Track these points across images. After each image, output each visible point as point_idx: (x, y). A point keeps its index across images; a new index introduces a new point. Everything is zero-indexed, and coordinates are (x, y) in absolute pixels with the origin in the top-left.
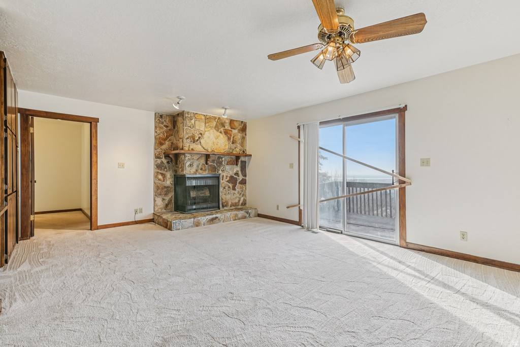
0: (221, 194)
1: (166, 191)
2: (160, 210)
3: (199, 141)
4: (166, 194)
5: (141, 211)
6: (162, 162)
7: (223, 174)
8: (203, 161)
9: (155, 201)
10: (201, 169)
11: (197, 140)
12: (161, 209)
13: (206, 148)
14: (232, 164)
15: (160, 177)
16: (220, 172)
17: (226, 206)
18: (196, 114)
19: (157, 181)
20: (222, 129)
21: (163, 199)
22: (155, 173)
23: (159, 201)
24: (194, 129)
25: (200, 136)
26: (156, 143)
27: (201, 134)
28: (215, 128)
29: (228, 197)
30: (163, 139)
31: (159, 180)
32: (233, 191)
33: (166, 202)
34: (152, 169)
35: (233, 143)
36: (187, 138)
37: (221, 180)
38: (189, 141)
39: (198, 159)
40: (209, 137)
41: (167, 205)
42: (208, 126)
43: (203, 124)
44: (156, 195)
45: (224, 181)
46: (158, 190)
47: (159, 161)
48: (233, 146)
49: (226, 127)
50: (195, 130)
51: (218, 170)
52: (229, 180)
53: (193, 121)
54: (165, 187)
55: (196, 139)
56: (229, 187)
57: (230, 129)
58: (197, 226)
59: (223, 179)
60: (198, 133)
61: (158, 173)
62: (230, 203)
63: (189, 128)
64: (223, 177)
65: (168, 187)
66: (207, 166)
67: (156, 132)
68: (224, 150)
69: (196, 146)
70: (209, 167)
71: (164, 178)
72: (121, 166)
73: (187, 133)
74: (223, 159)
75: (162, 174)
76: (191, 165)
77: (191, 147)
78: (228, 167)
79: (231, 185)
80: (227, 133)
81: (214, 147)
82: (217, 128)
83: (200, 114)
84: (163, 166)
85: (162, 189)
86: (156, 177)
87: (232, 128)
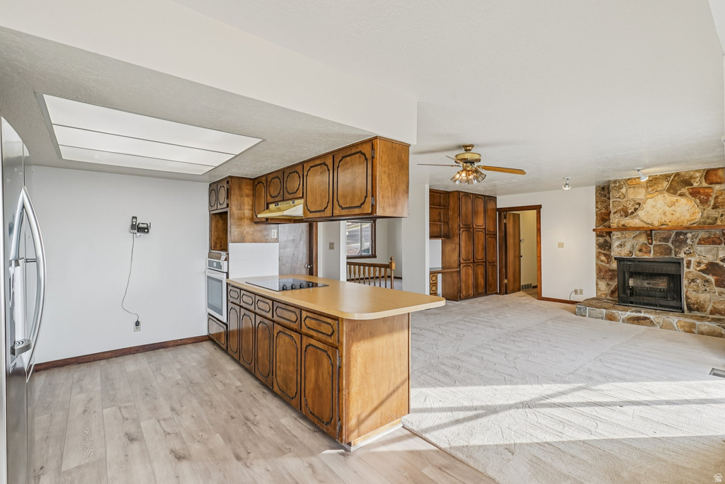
0: (684, 290)
1: (611, 275)
2: (604, 296)
3: (635, 214)
4: (611, 279)
5: (581, 293)
6: (606, 241)
7: (689, 259)
8: (643, 239)
9: (597, 284)
10: (640, 250)
11: (632, 213)
12: (606, 295)
13: (649, 221)
14: (714, 243)
15: (603, 258)
16: (682, 255)
17: (698, 310)
18: (629, 179)
19: (600, 263)
20: (685, 190)
21: (608, 285)
22: (596, 253)
23: (603, 285)
24: (626, 199)
25: (637, 206)
26: (597, 219)
27: (639, 204)
28: (668, 190)
29: (703, 297)
30: (605, 214)
31: (602, 261)
32: (718, 289)
33: (612, 288)
34: (593, 249)
35: (715, 207)
36: (614, 213)
37: (685, 269)
38: (618, 215)
39: (634, 237)
40: (653, 207)
41: (613, 292)
42: (652, 190)
43: (643, 191)
44: (598, 278)
45: (692, 269)
46: (600, 272)
47: (601, 240)
48: (714, 213)
49: (695, 185)
50: (627, 201)
51: (676, 253)
52: (707, 269)
53: (623, 190)
54: (610, 270)
55: (630, 211)
56: (707, 281)
57: (705, 184)
58: (611, 320)
59: (688, 267)
60: (632, 203)
61: (600, 253)
62: (710, 308)
63: (618, 200)
64: (689, 263)
65: (613, 270)
66: (652, 246)
67: (597, 208)
68: (688, 221)
69: (630, 221)
70: (657, 249)
71: (607, 259)
72: (561, 245)
73: (614, 206)
74: (689, 235)
75: (605, 255)
76: (621, 245)
77: (622, 223)
78: (700, 248)
79: (712, 278)
80: (699, 193)
81: (666, 219)
82: (672, 190)
83: (635, 179)
84: (607, 246)
85: (606, 272)
86: (598, 257)
87: (711, 184)
